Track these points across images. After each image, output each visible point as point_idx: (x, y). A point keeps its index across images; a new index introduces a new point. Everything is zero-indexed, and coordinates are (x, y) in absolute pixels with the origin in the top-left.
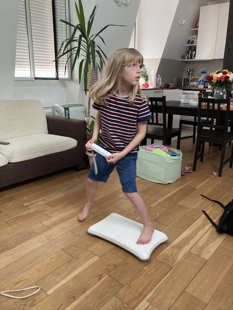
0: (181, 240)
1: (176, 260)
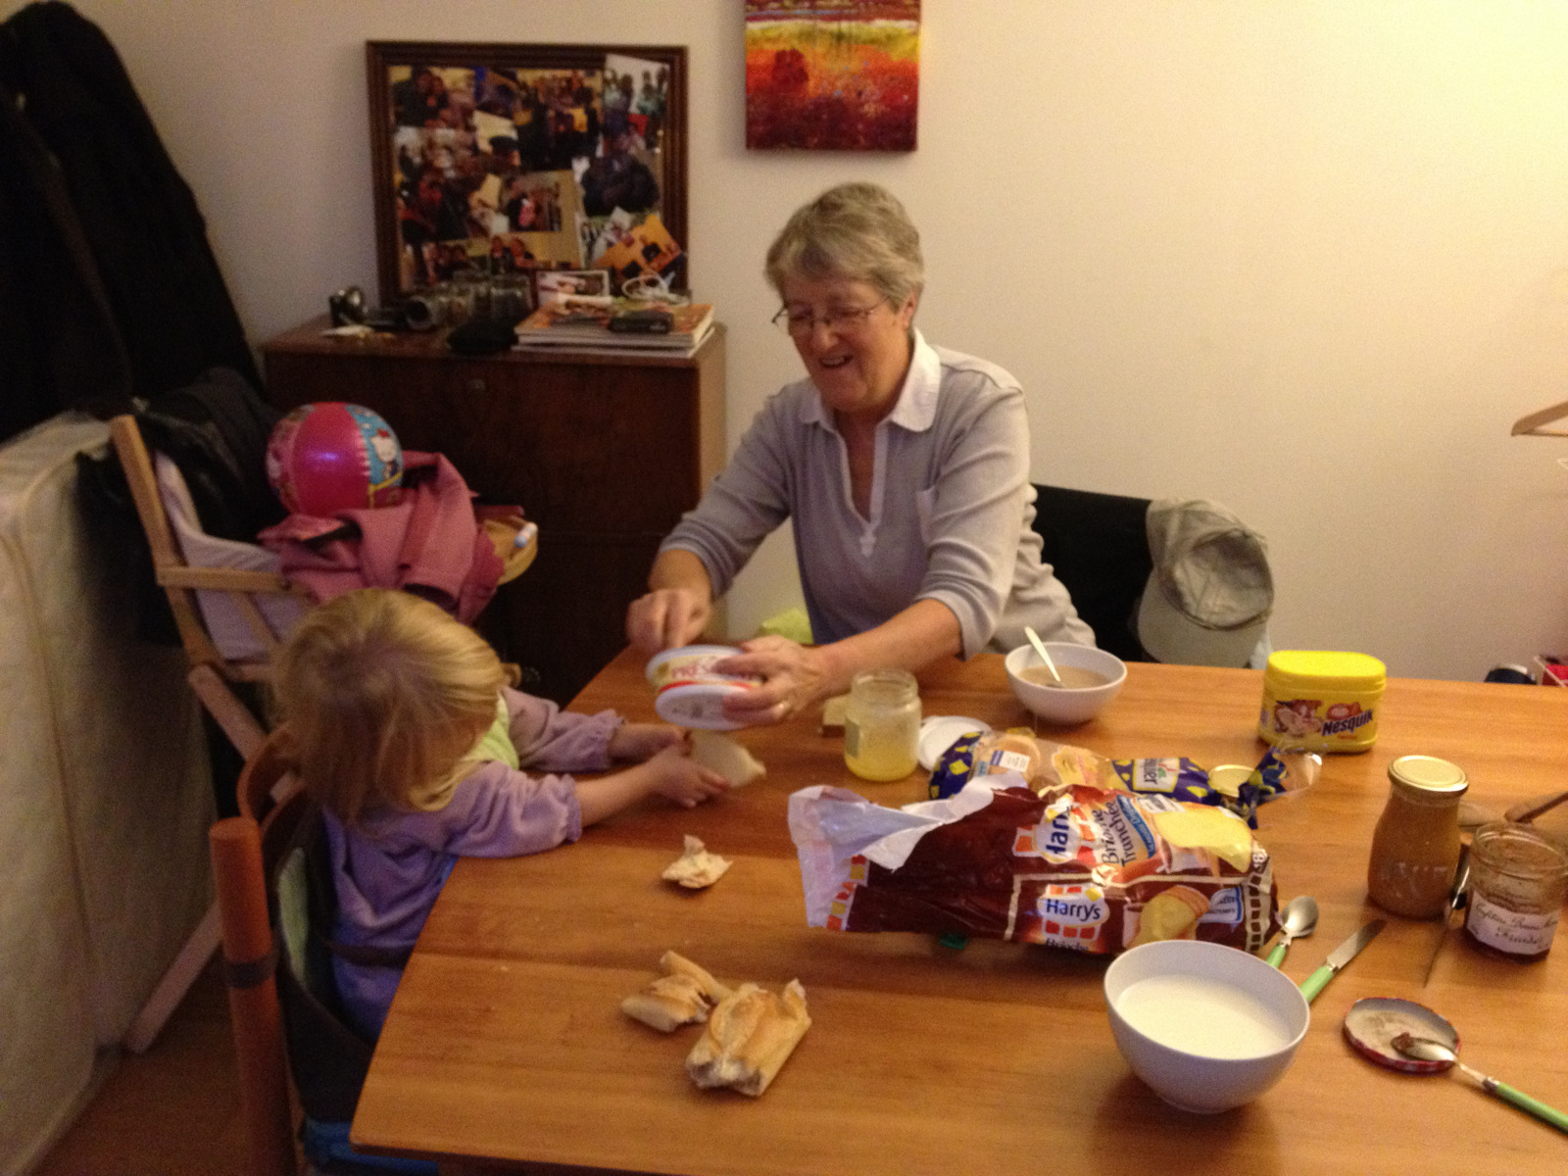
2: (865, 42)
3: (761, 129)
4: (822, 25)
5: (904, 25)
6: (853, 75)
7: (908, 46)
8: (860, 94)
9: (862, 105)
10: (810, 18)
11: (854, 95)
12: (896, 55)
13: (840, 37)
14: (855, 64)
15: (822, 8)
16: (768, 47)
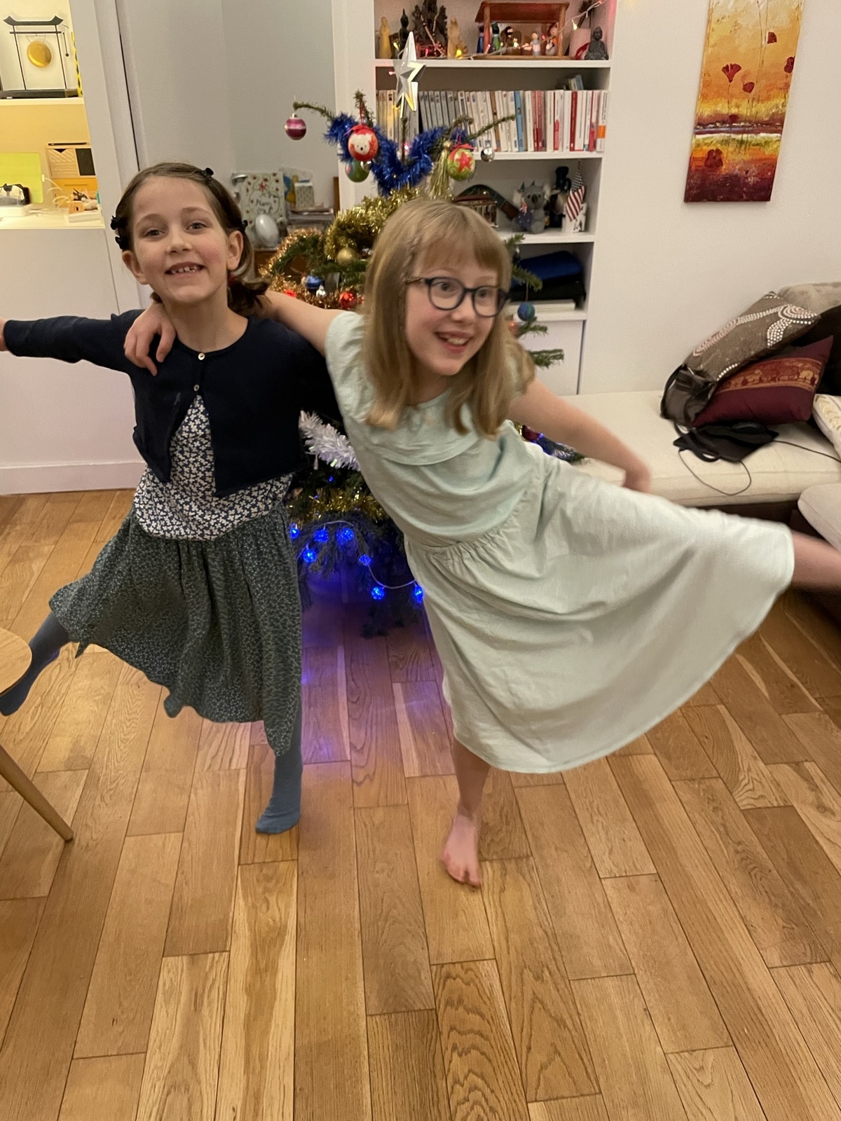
0: (278, 986)
1: (245, 897)
2: (754, 145)
3: (695, 192)
4: (733, 136)
5: (776, 135)
6: (744, 162)
7: (775, 146)
8: (747, 172)
9: (747, 178)
10: (727, 132)
11: (744, 173)
12: (768, 151)
13: (742, 142)
14: (747, 157)
15: (735, 127)
16: (705, 148)
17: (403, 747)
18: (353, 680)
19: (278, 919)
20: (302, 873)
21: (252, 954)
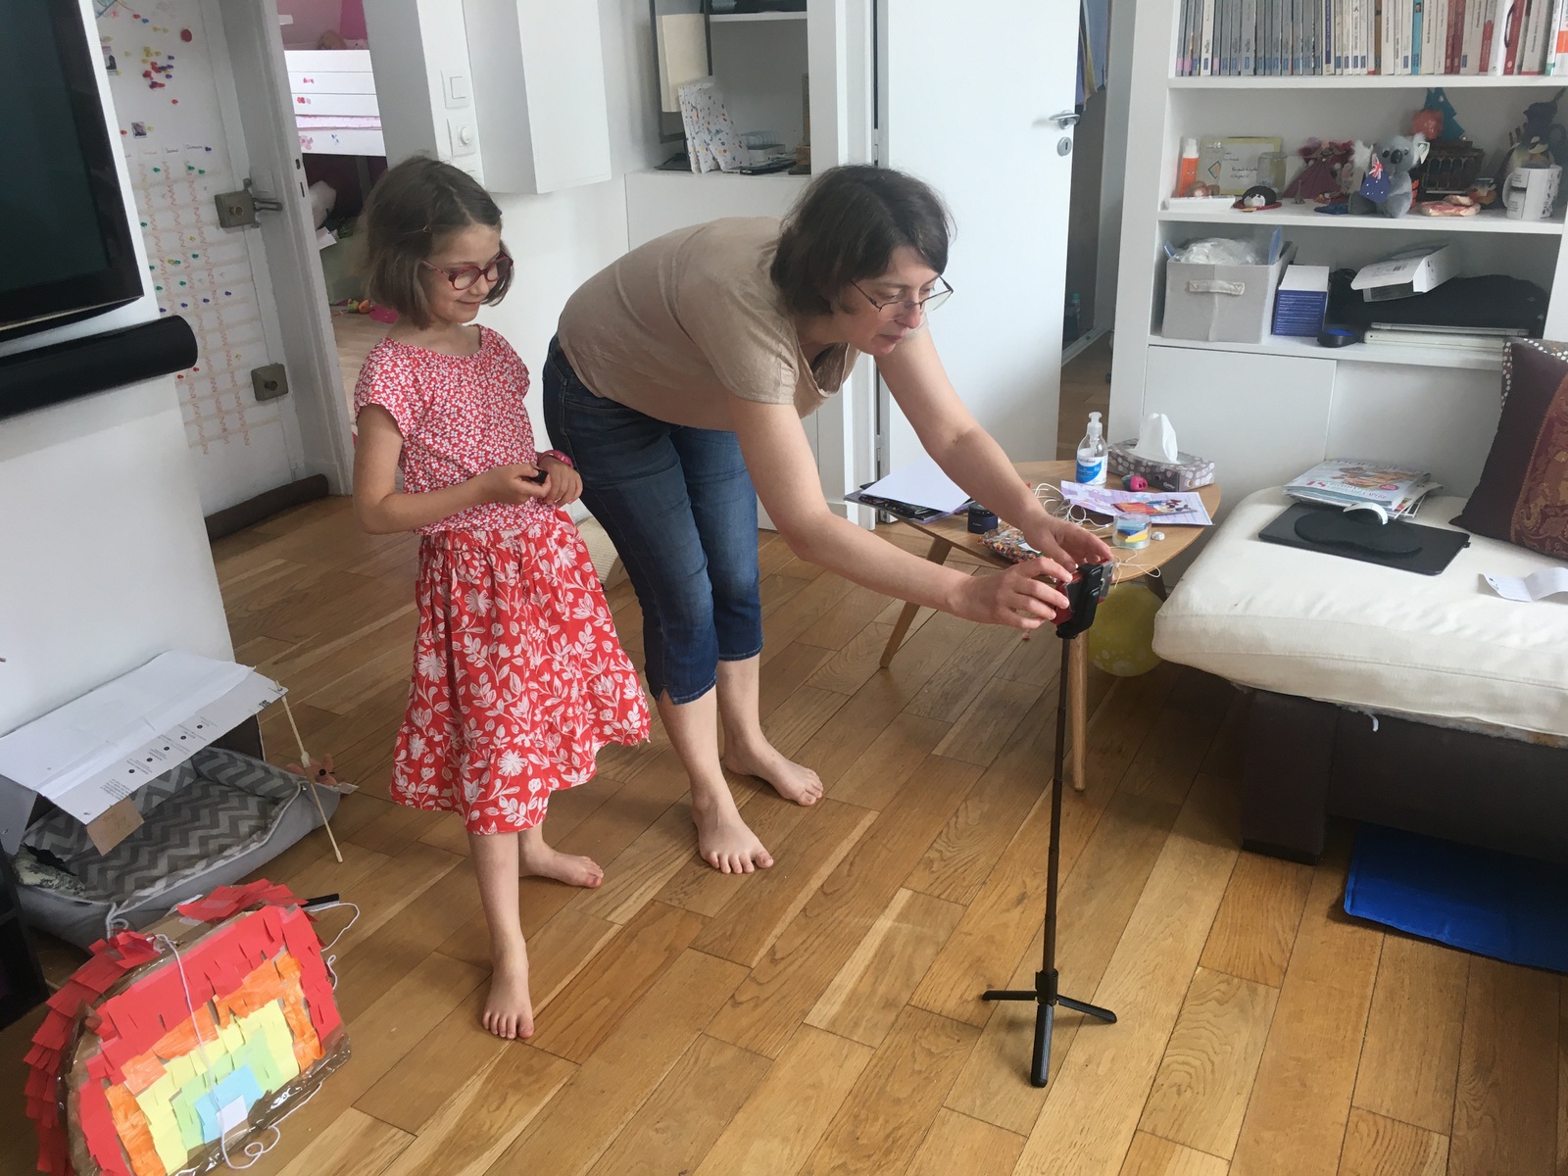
17: (837, 980)
18: (851, 864)
19: (496, 1127)
20: (571, 1084)
21: (435, 1153)
